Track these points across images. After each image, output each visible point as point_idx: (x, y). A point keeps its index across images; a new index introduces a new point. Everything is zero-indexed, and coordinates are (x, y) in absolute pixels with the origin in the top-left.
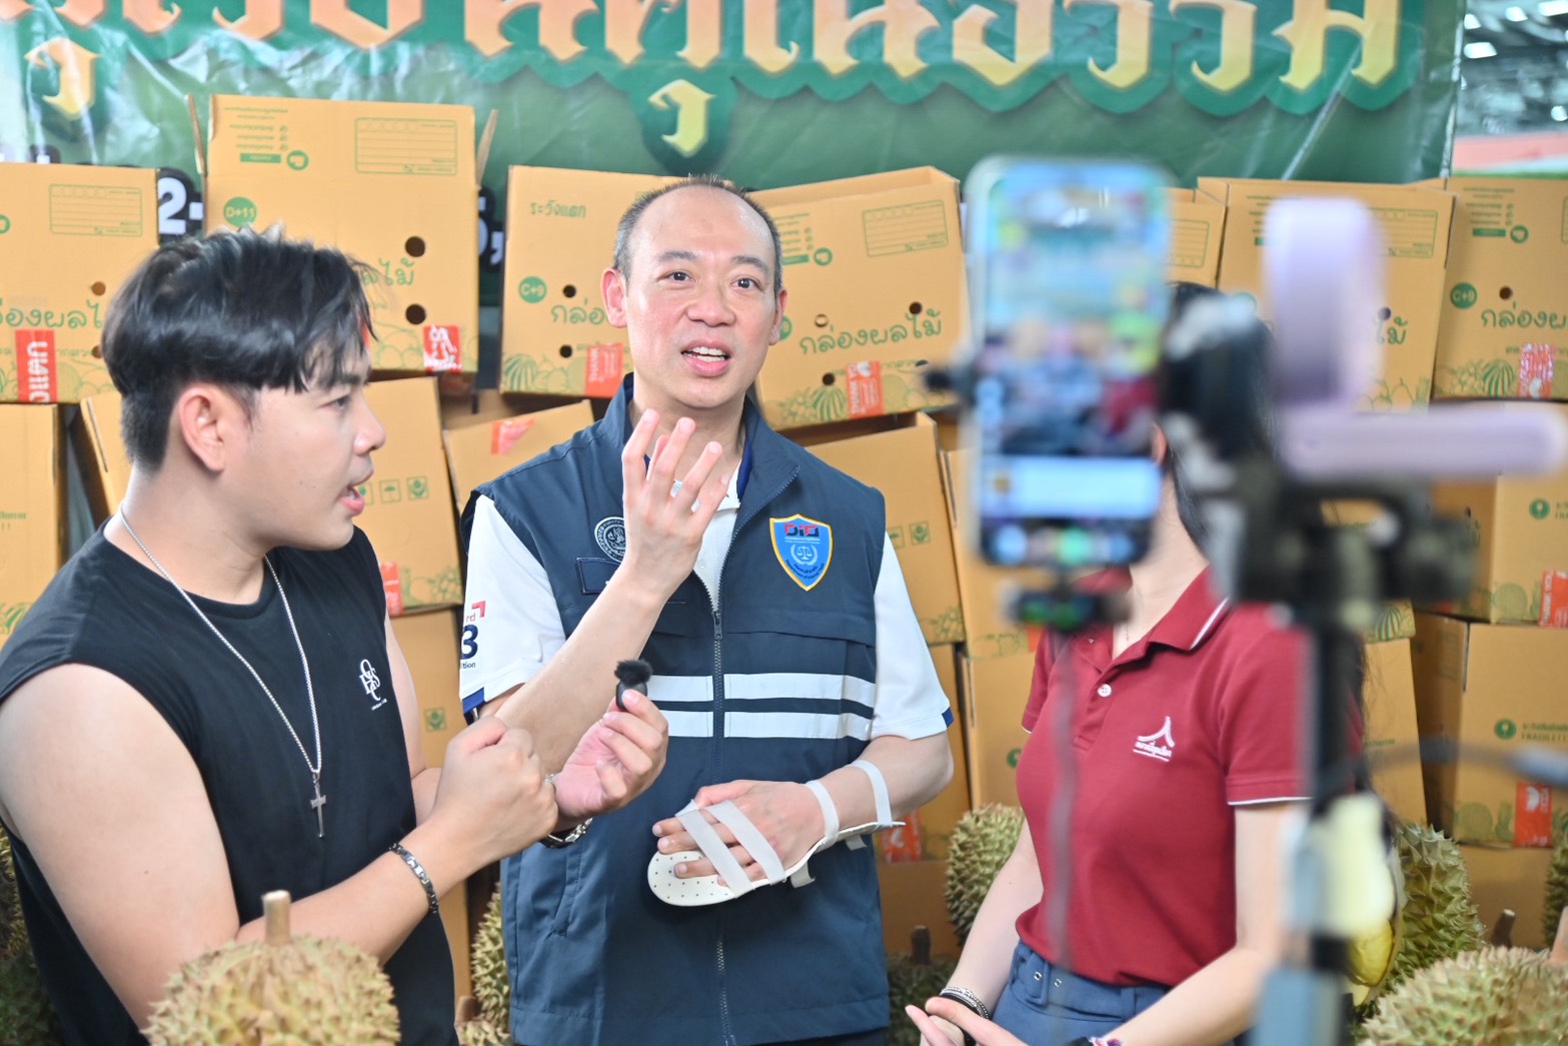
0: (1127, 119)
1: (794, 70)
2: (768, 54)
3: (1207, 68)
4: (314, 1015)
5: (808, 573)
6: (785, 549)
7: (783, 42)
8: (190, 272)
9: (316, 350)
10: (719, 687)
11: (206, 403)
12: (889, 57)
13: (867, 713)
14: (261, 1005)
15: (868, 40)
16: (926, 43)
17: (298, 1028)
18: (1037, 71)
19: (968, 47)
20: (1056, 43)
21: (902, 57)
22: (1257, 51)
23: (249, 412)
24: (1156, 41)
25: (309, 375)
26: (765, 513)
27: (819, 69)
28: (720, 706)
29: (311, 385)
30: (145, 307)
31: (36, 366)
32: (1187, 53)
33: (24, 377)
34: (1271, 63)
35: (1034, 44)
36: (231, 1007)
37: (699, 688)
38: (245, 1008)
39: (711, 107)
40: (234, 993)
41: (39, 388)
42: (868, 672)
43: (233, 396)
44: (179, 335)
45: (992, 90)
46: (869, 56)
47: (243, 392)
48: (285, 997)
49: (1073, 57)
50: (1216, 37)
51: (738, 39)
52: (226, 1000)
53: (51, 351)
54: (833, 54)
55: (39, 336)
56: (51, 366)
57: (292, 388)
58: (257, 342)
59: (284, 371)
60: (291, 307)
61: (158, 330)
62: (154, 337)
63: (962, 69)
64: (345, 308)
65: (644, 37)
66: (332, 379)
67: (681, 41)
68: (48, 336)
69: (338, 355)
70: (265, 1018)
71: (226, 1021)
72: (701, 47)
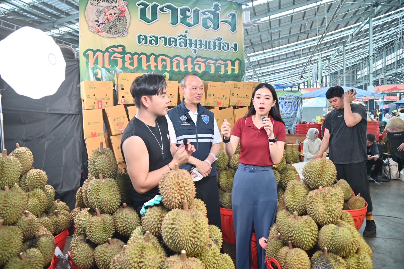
0: (213, 77)
1: (178, 71)
2: (176, 70)
3: (220, 72)
4: (187, 181)
5: (207, 122)
6: (204, 119)
7: (177, 68)
8: (142, 80)
9: (159, 89)
10: (197, 136)
11: (145, 98)
12: (188, 70)
13: (213, 139)
14: (179, 180)
15: (186, 68)
16: (192, 68)
17: (185, 182)
18: (203, 72)
19: (196, 69)
20: (205, 69)
21: (190, 70)
22: (225, 70)
23: (151, 99)
24: (215, 69)
25: (159, 93)
26: (201, 115)
27: (181, 71)
28: (197, 138)
29: (159, 94)
30: (136, 85)
31: (100, 105)
32: (218, 70)
33: (98, 106)
34: (226, 71)
35: (203, 69)
36: (175, 180)
37: (194, 136)
38: (177, 180)
39: (169, 75)
40: (175, 178)
41: (100, 107)
42: (213, 133)
43: (149, 97)
44: (141, 88)
45: (200, 74)
46: (186, 70)
47: (150, 96)
48: (182, 178)
49: (207, 70)
50: (221, 69)
51: (172, 68)
52: (174, 179)
53: (101, 103)
54: (182, 69)
55: (100, 101)
56: (101, 105)
57: (156, 95)
58: (152, 88)
59: (155, 92)
60: (156, 83)
61: (138, 88)
62: (137, 89)
63: (196, 71)
64: (163, 83)
65: (162, 68)
66: (162, 93)
67: (166, 68)
68: (101, 101)
69: (163, 89)
70: (180, 181)
71: (175, 182)
72: (168, 69)
